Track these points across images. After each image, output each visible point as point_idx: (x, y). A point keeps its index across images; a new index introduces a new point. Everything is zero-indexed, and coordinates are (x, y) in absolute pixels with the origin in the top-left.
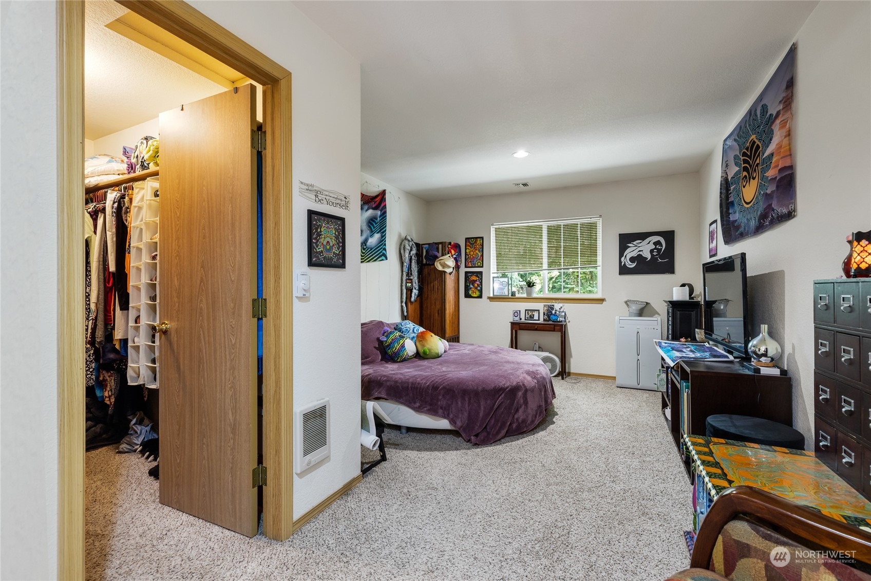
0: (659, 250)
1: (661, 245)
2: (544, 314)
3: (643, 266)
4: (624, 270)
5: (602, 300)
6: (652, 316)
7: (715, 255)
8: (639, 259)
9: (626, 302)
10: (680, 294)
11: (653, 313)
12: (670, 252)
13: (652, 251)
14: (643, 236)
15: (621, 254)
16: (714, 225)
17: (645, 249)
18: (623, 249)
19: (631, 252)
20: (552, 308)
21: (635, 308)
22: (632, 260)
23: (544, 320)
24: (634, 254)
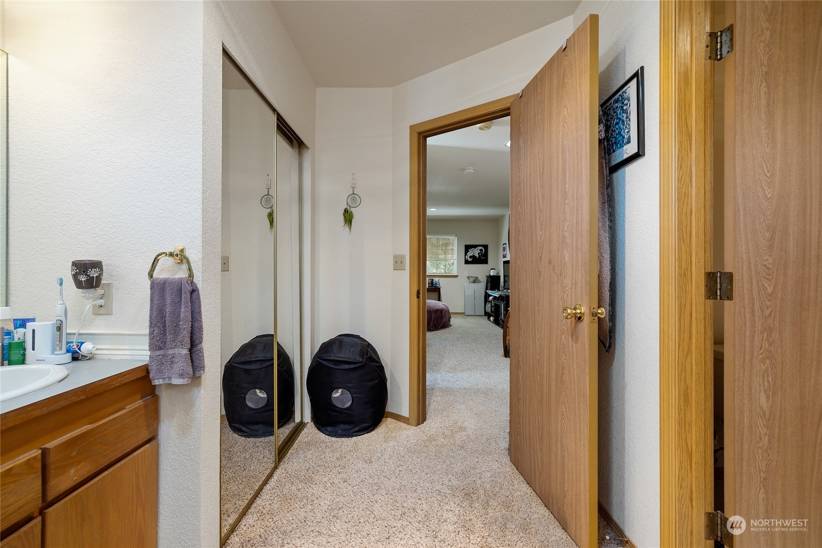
0: (482, 253)
1: (483, 251)
2: (429, 283)
3: (475, 261)
4: (467, 262)
5: (456, 276)
6: (479, 283)
7: (505, 257)
8: (473, 257)
9: (468, 277)
10: (492, 273)
11: (479, 282)
12: (486, 255)
13: (479, 254)
14: (475, 246)
15: (466, 255)
16: (505, 245)
17: (476, 252)
18: (466, 252)
19: (470, 254)
20: (432, 280)
21: (472, 280)
22: (470, 257)
23: (429, 286)
24: (471, 255)
